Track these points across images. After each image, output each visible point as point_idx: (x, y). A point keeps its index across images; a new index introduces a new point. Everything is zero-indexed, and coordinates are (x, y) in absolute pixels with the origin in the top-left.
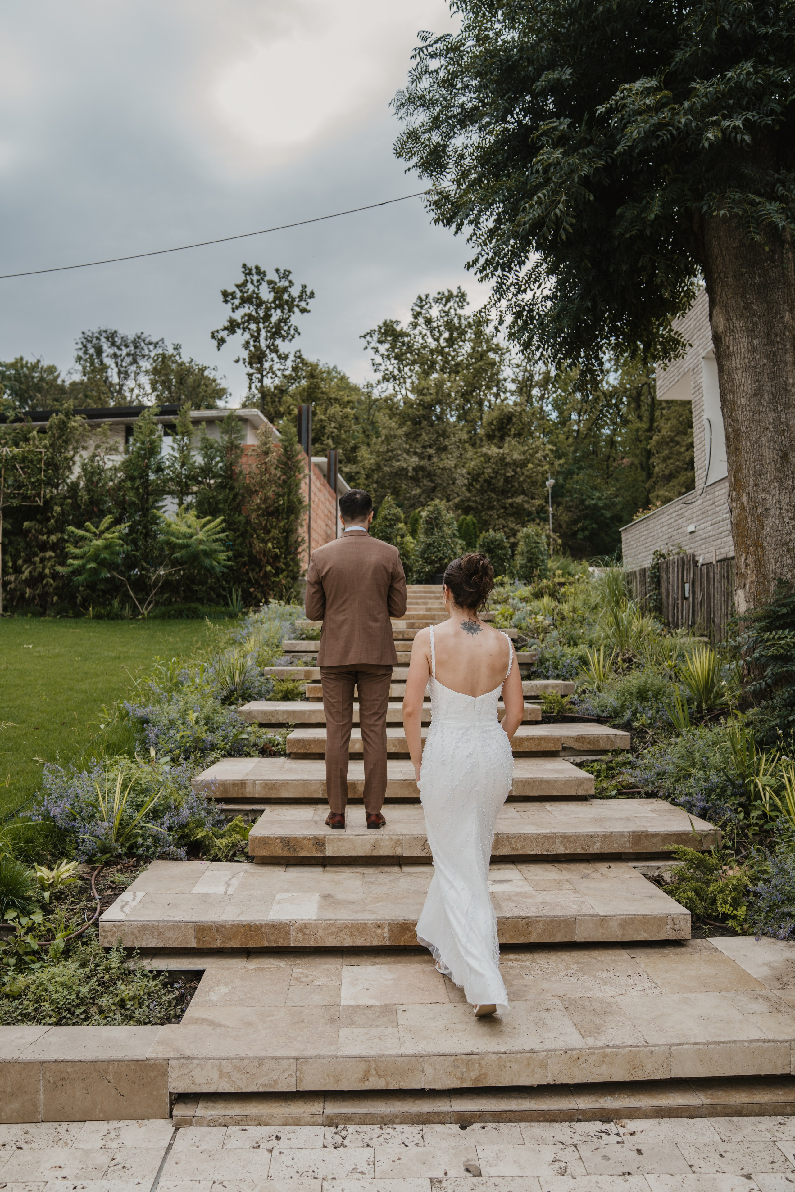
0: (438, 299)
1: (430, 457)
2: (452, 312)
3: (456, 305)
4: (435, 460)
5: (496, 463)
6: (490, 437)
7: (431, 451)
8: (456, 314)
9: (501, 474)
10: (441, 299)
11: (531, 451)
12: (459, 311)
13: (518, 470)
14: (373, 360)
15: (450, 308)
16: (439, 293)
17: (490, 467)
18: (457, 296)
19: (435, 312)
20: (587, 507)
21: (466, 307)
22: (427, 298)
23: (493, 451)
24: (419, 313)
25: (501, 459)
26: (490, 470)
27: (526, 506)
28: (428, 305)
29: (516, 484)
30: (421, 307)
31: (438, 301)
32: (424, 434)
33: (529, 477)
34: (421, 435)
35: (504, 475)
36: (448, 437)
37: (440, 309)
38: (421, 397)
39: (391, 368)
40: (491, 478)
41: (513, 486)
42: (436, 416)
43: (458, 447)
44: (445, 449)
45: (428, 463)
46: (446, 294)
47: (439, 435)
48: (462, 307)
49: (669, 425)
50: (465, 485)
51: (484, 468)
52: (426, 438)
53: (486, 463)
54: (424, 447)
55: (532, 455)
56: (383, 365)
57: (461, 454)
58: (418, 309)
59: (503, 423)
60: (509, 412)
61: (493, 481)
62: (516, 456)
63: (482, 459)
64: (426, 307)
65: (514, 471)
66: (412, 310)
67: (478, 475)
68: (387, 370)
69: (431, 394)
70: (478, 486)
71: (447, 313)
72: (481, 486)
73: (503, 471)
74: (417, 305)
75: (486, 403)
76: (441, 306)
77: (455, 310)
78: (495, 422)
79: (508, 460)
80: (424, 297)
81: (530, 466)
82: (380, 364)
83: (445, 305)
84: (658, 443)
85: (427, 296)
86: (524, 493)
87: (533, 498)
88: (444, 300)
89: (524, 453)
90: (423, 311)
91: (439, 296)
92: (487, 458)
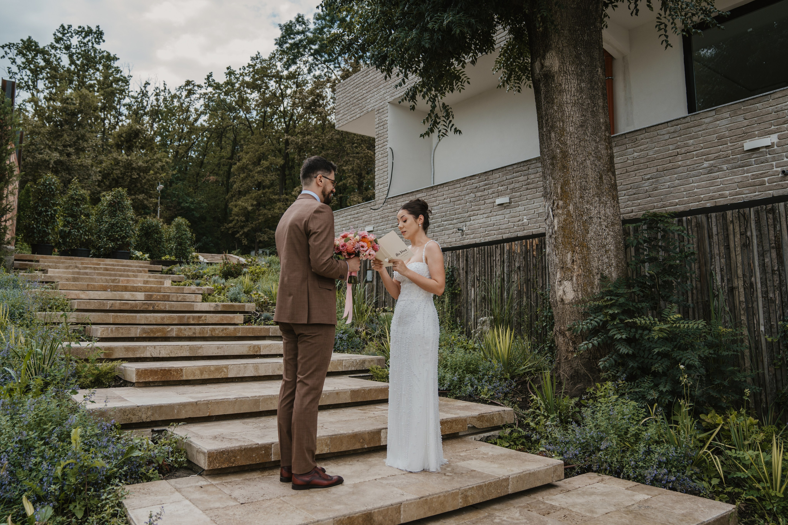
0: (79, 32)
1: (69, 155)
2: (90, 44)
3: (93, 40)
4: (74, 157)
5: (124, 167)
6: (119, 147)
7: (71, 150)
8: (93, 47)
9: (127, 176)
10: (82, 32)
11: (152, 161)
12: (96, 46)
13: (142, 174)
14: (9, 68)
15: (89, 41)
16: (80, 27)
17: (119, 169)
18: (95, 33)
19: (75, 41)
20: (183, 208)
21: (102, 43)
22: (69, 28)
23: (123, 156)
24: (61, 39)
25: (128, 164)
26: (118, 172)
27: (146, 202)
28: (70, 34)
29: (139, 185)
30: (64, 34)
31: (78, 33)
32: (65, 135)
33: (148, 180)
34: (62, 136)
35: (131, 176)
36: (87, 141)
37: (79, 39)
38: (65, 105)
39: (26, 78)
40: (118, 177)
41: (136, 186)
42: (77, 122)
43: (94, 150)
44: (83, 150)
45: (68, 159)
46: (86, 29)
47: (78, 139)
48: (98, 43)
49: (248, 156)
50: (98, 180)
51: (113, 169)
52: (68, 139)
53: (115, 165)
54: (65, 146)
55: (153, 165)
56: (19, 74)
57: (96, 156)
58: (60, 35)
59: (130, 136)
60: (137, 129)
61: (120, 180)
62: (140, 163)
63: (113, 162)
64: (68, 35)
65: (138, 174)
66: (55, 35)
67: (109, 174)
68: (23, 79)
69: (74, 104)
70: (107, 183)
71: (85, 44)
72: (110, 183)
73: (129, 174)
74: (59, 32)
75: (107, 121)
76: (81, 37)
77: (93, 44)
78: (124, 135)
79: (134, 165)
80: (66, 27)
81: (152, 172)
82: (16, 73)
83: (84, 38)
84: (239, 167)
85: (70, 27)
86: (143, 192)
87: (151, 197)
88: (84, 33)
89: (147, 162)
90: (65, 38)
91: (80, 30)
92: (117, 162)
